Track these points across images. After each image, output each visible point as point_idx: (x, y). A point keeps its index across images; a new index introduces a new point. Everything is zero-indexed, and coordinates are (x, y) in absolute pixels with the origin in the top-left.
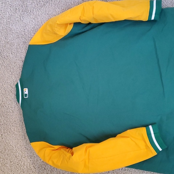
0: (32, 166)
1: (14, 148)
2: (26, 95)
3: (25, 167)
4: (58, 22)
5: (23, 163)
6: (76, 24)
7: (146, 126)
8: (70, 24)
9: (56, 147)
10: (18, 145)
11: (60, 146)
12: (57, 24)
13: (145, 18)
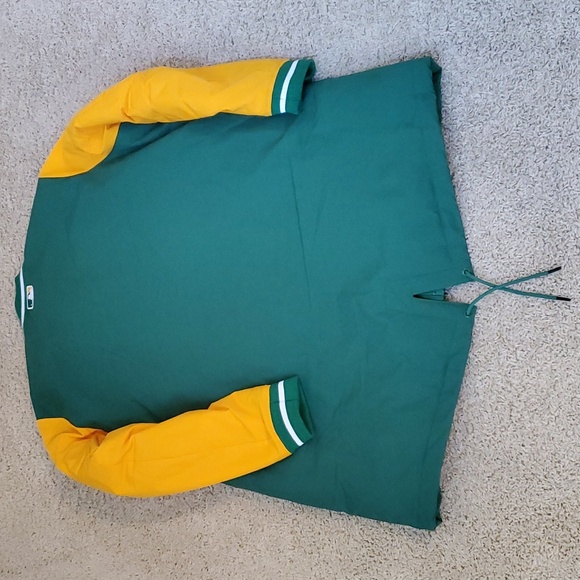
0: (49, 479)
1: (15, 432)
2: (30, 301)
3: (36, 480)
4: (77, 125)
5: (31, 471)
6: (125, 126)
7: (273, 382)
8: (111, 126)
9: (85, 431)
10: (23, 427)
11: (93, 430)
12: (77, 128)
13: (263, 109)
